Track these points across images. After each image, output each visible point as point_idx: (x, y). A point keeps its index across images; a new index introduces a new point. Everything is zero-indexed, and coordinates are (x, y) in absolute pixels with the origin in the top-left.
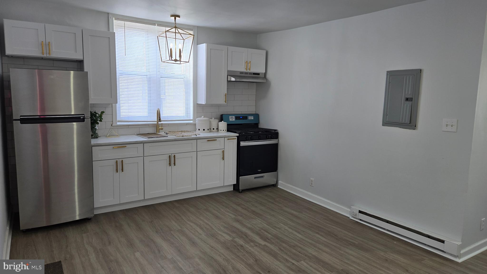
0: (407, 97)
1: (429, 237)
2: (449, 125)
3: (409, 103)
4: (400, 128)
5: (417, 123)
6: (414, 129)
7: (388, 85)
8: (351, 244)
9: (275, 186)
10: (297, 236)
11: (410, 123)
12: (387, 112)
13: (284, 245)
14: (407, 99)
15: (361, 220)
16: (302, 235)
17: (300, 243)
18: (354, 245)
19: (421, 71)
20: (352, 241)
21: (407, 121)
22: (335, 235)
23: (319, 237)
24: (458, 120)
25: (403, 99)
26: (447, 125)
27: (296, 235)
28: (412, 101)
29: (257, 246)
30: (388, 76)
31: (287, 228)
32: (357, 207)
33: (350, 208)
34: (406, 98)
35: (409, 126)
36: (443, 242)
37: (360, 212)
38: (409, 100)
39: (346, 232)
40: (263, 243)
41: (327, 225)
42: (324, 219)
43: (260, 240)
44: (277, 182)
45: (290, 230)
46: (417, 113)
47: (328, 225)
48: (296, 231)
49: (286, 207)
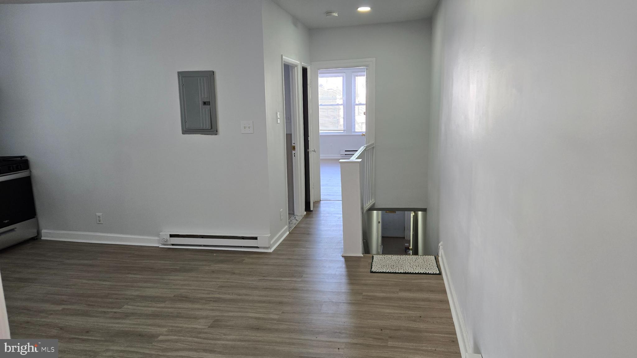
0: (205, 100)
1: (243, 238)
2: (246, 127)
3: (207, 107)
4: (202, 134)
5: (218, 129)
6: (216, 135)
7: (181, 87)
8: (172, 271)
9: (37, 239)
10: (105, 285)
11: (211, 128)
12: (185, 118)
13: (91, 299)
14: (205, 103)
15: (173, 245)
16: (108, 281)
17: (112, 290)
18: (176, 270)
19: (213, 72)
20: (172, 267)
21: (208, 127)
22: (152, 269)
23: (133, 276)
24: (253, 122)
25: (201, 103)
26: (245, 128)
27: (103, 284)
28: (210, 105)
29: (52, 314)
30: (180, 77)
31: (85, 281)
32: (166, 233)
33: (158, 235)
34: (203, 102)
35: (211, 131)
36: (256, 238)
37: (171, 236)
38: (206, 103)
39: (162, 262)
40: (60, 308)
41: (136, 261)
42: (129, 257)
43: (52, 306)
44: (39, 233)
45: (91, 282)
46: (216, 117)
47: (138, 261)
48: (100, 280)
49: (68, 259)
